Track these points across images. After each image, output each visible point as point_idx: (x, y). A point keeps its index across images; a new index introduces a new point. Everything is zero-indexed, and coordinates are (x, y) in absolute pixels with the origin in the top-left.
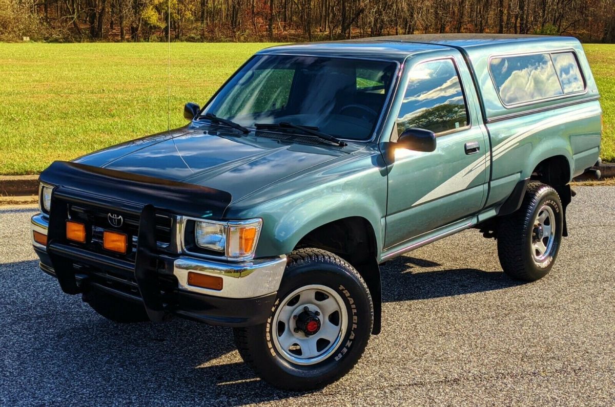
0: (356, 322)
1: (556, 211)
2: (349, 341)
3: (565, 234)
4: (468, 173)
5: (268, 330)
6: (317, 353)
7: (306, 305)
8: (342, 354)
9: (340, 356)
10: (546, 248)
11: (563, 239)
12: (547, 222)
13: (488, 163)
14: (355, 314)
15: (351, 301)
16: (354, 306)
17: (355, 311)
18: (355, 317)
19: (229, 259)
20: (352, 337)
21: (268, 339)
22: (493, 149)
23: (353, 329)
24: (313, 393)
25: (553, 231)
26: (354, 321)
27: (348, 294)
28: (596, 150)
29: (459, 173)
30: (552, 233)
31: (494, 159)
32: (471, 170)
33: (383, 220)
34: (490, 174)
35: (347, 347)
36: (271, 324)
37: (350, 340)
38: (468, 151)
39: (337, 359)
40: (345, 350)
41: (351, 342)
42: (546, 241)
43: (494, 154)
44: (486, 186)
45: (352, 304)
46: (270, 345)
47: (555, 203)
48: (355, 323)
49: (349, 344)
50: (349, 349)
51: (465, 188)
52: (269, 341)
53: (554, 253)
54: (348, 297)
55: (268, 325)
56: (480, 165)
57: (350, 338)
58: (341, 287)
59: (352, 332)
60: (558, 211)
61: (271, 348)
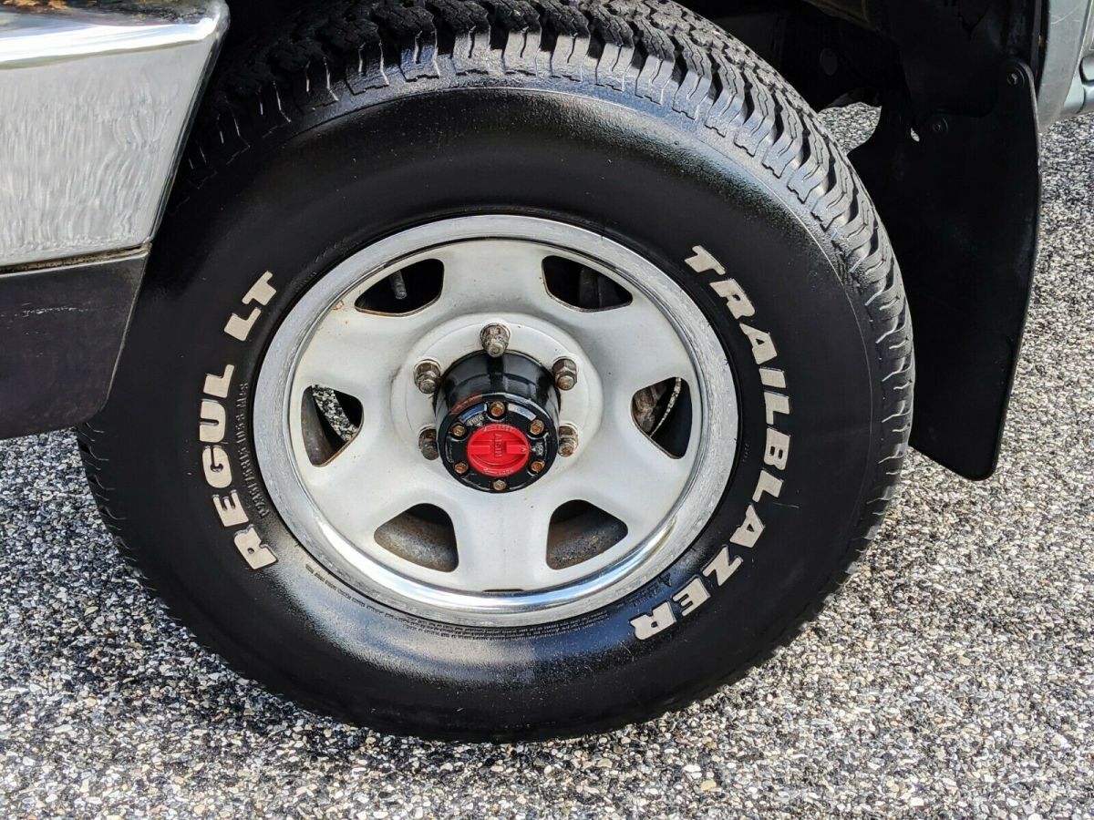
0: (781, 464)
2: (724, 552)
5: (213, 432)
6: (543, 575)
8: (675, 609)
9: (662, 616)
14: (782, 423)
15: (764, 348)
16: (774, 378)
17: (777, 404)
18: (779, 441)
20: (745, 538)
21: (220, 478)
23: (757, 497)
26: (769, 459)
27: (742, 307)
35: (710, 582)
36: (240, 407)
37: (735, 551)
39: (641, 628)
40: (695, 594)
41: (738, 561)
45: (770, 364)
48: (773, 470)
49: (723, 567)
52: (225, 491)
54: (744, 319)
57: (736, 539)
58: (702, 260)
59: (751, 512)
61: (243, 527)
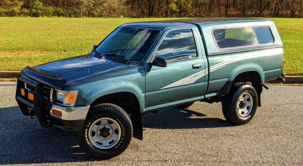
1: (253, 95)
3: (260, 105)
4: (194, 77)
5: (86, 134)
6: (108, 145)
7: (105, 126)
8: (118, 146)
9: (117, 146)
10: (247, 111)
11: (258, 108)
12: (249, 100)
13: (207, 73)
14: (124, 131)
15: (122, 125)
16: (123, 127)
17: (123, 129)
18: (124, 132)
19: (65, 105)
20: (122, 140)
21: (86, 137)
22: (210, 67)
23: (123, 136)
24: (105, 160)
25: (252, 104)
26: (123, 133)
27: (120, 122)
28: (280, 69)
29: (189, 77)
30: (251, 105)
31: (210, 72)
32: (196, 76)
33: (143, 95)
34: (209, 77)
35: (120, 143)
36: (88, 132)
37: (122, 141)
38: (194, 68)
39: (116, 148)
40: (119, 144)
42: (248, 108)
43: (210, 69)
44: (206, 83)
46: (87, 140)
47: (251, 92)
48: (124, 134)
49: (121, 142)
50: (121, 144)
51: (193, 83)
52: (87, 138)
53: (252, 113)
54: (121, 123)
55: (86, 132)
56: (202, 74)
58: (117, 119)
59: (123, 138)
60: (254, 96)
61: (88, 141)
